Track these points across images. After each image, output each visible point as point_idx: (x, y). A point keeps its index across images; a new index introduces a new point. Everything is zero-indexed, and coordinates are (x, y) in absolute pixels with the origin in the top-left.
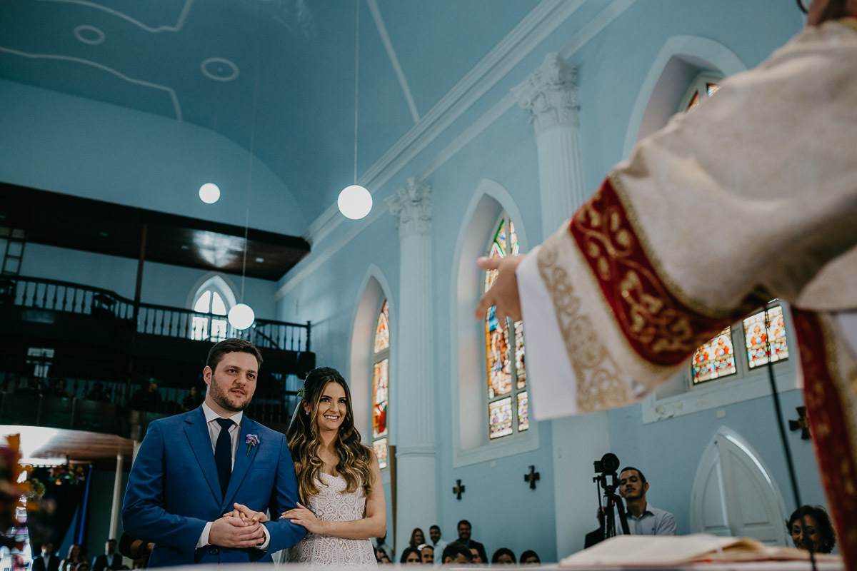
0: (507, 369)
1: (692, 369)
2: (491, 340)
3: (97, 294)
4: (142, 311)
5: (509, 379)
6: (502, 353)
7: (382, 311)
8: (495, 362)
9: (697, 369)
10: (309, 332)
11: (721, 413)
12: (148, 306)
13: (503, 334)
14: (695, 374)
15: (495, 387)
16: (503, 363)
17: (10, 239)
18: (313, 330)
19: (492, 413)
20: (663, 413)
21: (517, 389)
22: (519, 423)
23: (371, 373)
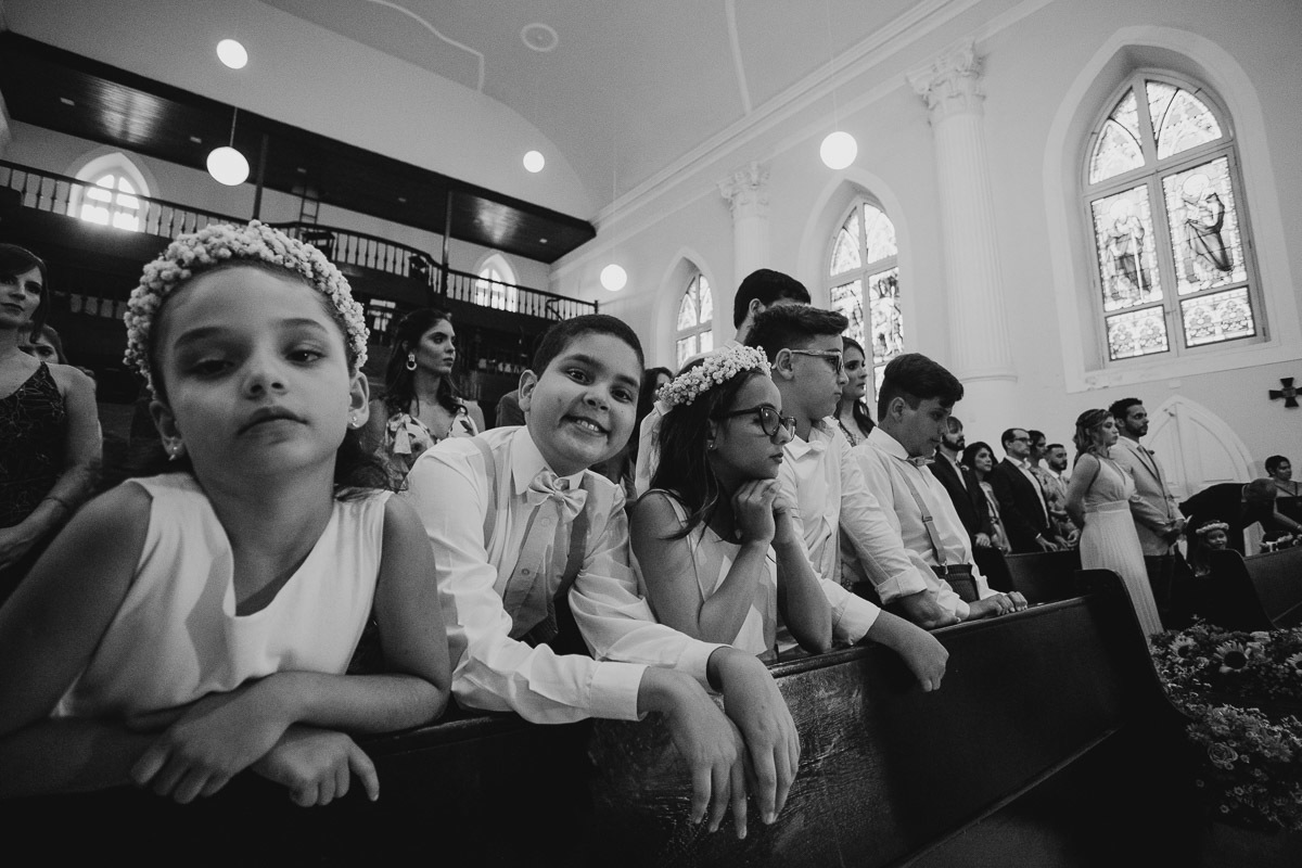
1: (1110, 347)
3: (414, 255)
4: (451, 276)
7: (687, 293)
9: (1115, 348)
12: (456, 273)
14: (1112, 351)
17: (305, 198)
20: (1094, 384)
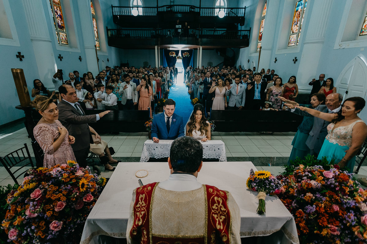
0: (298, 25)
1: (362, 29)
2: (296, 14)
3: (190, 7)
4: (201, 9)
5: (298, 28)
6: (298, 19)
7: (266, 3)
8: (295, 22)
9: (363, 30)
10: (245, 10)
11: (362, 49)
12: (203, 8)
13: (300, 12)
14: (362, 31)
15: (293, 30)
16: (297, 22)
18: (246, 9)
19: (290, 38)
20: (341, 47)
21: (299, 31)
22: (297, 42)
23: (260, 23)
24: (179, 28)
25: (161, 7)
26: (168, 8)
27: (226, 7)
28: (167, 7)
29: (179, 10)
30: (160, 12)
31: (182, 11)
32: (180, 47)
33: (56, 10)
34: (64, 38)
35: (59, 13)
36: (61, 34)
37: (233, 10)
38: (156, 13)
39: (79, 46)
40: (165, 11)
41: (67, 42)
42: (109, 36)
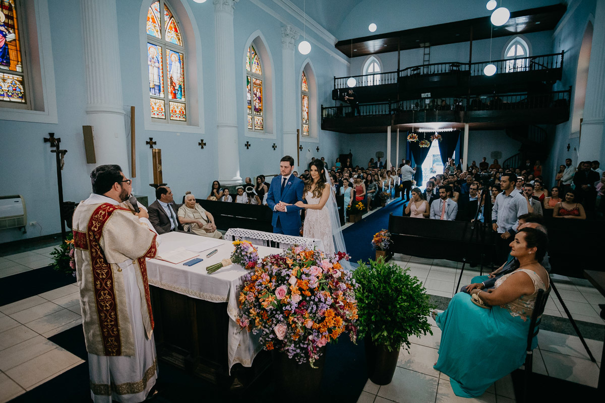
3: (450, 65)
4: (473, 66)
10: (563, 56)
17: (425, 47)
18: (565, 54)
24: (427, 98)
25: (404, 70)
26: (414, 70)
27: (528, 56)
28: (412, 69)
29: (434, 71)
30: (402, 77)
31: (440, 72)
32: (436, 127)
33: (255, 92)
34: (259, 122)
35: (258, 94)
36: (256, 118)
37: (537, 60)
38: (396, 79)
39: (275, 131)
40: (409, 75)
41: (262, 127)
42: (324, 116)
